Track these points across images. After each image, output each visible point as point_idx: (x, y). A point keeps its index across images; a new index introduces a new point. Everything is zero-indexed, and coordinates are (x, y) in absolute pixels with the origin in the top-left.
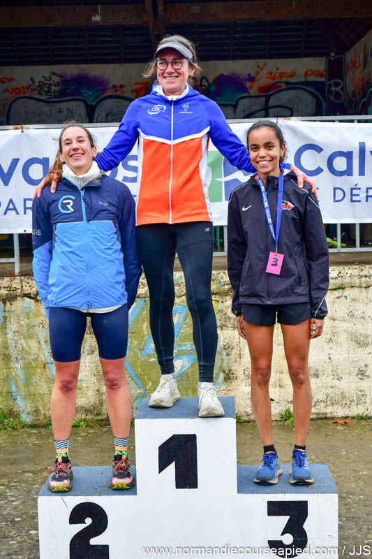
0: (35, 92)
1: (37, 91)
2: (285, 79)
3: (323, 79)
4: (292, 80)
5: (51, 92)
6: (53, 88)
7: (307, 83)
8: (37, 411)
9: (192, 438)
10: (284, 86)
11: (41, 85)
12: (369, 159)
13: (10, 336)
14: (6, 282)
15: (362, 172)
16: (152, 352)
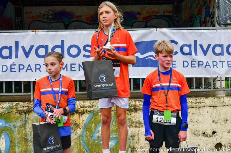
0: (41, 18)
1: (42, 18)
2: (154, 14)
3: (171, 14)
4: (157, 14)
5: (48, 18)
6: (49, 16)
7: (164, 16)
10: (154, 17)
11: (44, 15)
12: (199, 48)
13: (28, 130)
14: (26, 104)
15: (196, 54)
16: (96, 138)
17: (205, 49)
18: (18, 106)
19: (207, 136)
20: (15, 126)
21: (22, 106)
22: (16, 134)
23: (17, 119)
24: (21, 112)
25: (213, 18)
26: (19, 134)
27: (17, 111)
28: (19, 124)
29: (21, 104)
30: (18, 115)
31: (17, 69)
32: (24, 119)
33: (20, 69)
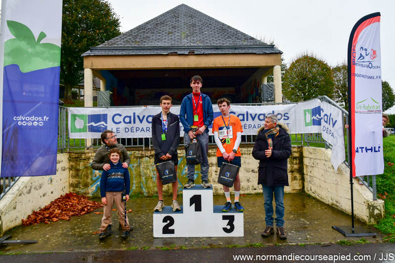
0: (147, 97)
3: (234, 94)
4: (225, 94)
6: (152, 96)
7: (229, 95)
8: (149, 192)
9: (200, 196)
10: (222, 96)
11: (149, 95)
12: (249, 116)
13: (141, 169)
14: (140, 152)
15: (247, 120)
16: (184, 174)
17: (253, 116)
18: (135, 154)
19: (255, 172)
20: (133, 167)
21: (138, 154)
22: (134, 171)
23: (134, 162)
24: (137, 158)
25: (260, 96)
26: (135, 171)
27: (135, 157)
28: (135, 165)
29: (137, 152)
30: (135, 159)
31: (135, 131)
32: (139, 162)
33: (136, 130)
